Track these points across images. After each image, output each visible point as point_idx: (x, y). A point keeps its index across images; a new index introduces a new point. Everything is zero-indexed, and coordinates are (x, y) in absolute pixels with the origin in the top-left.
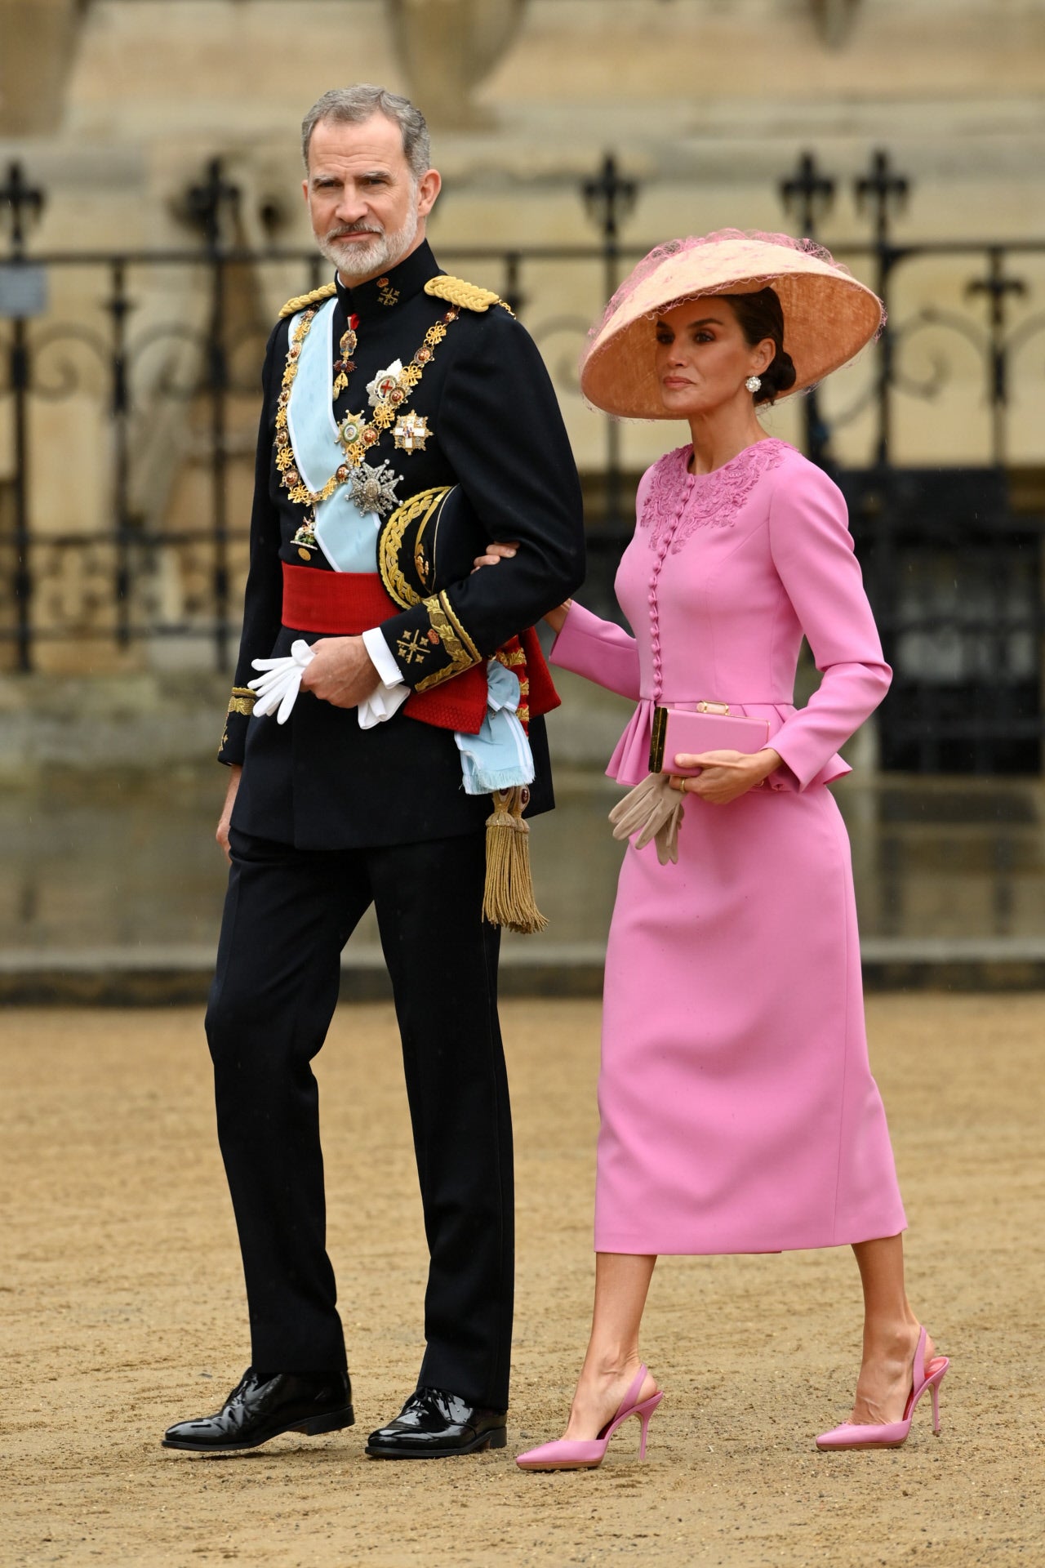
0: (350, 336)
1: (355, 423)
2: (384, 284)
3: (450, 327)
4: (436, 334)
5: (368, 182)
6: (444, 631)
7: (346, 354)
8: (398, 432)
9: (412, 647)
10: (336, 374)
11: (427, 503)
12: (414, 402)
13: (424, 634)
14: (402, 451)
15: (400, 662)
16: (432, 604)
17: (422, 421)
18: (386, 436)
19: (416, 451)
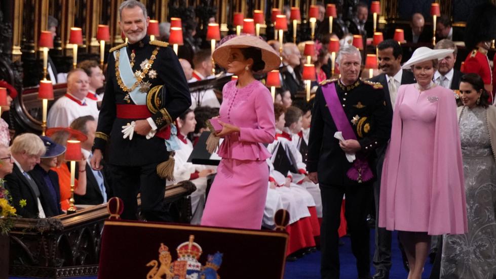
0: (133, 55)
1: (139, 73)
2: (141, 42)
3: (158, 51)
4: (155, 52)
5: (137, 22)
6: (166, 117)
7: (133, 58)
8: (150, 74)
9: (159, 121)
10: (131, 63)
11: (157, 89)
12: (153, 68)
13: (162, 118)
14: (151, 78)
15: (157, 125)
16: (162, 111)
17: (155, 71)
18: (147, 75)
19: (154, 78)
